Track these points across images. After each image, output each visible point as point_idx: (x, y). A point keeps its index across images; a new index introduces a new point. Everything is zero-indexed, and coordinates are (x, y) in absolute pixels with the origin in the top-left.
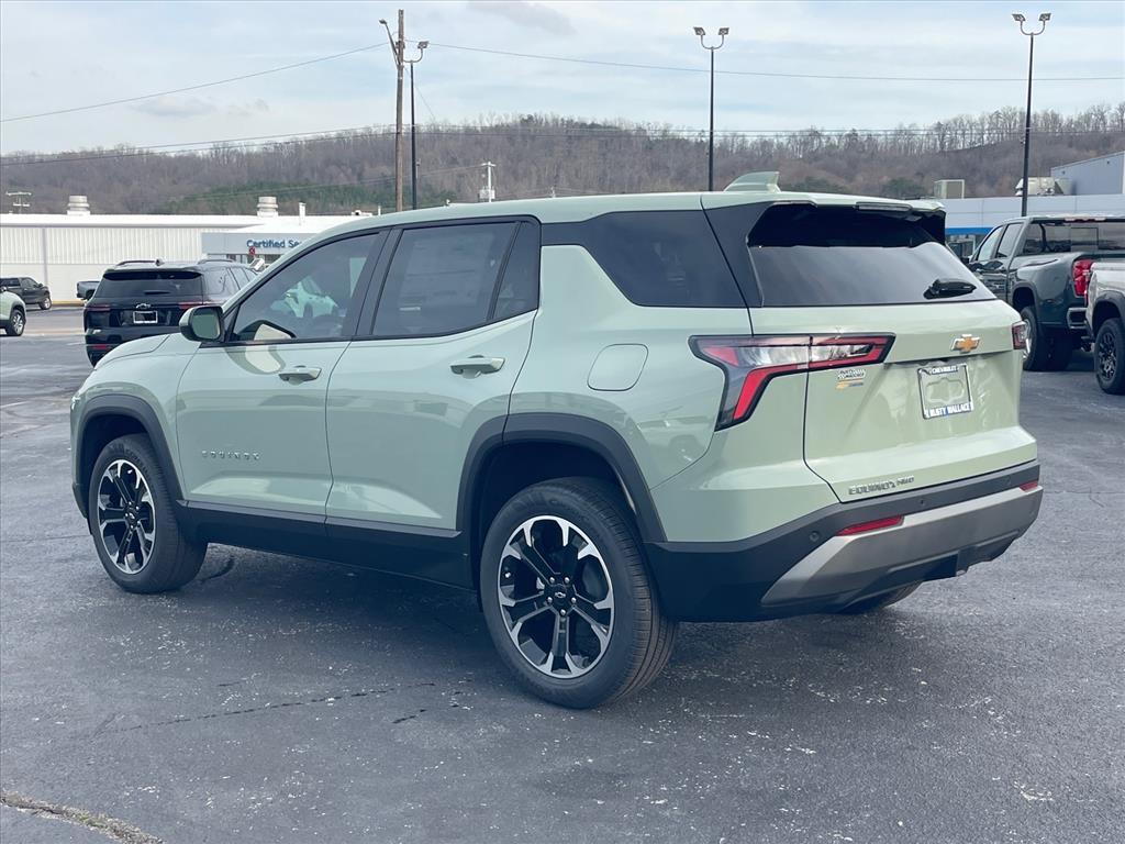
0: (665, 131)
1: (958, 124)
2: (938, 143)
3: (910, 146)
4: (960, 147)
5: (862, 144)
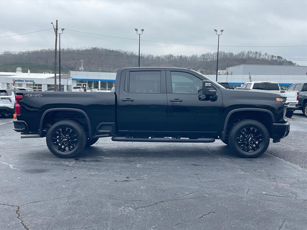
1: (208, 54)
2: (203, 59)
3: (196, 60)
4: (208, 61)
5: (183, 59)
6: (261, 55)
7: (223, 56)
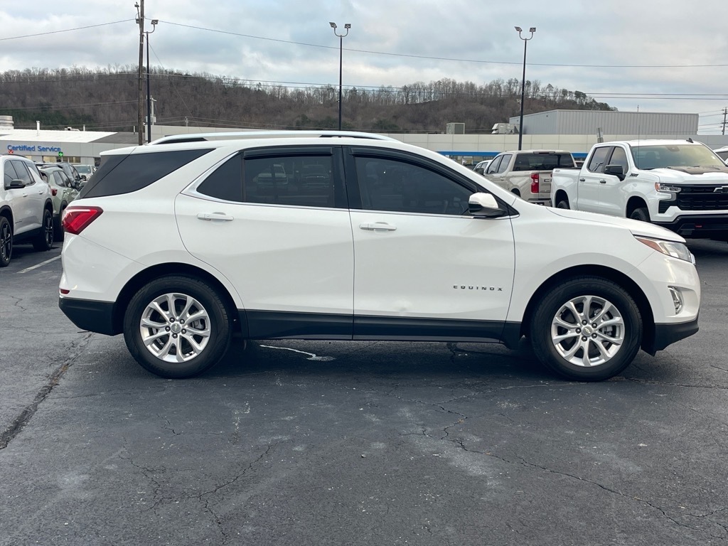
1: (417, 88)
3: (388, 100)
4: (418, 101)
5: (360, 97)
6: (538, 88)
7: (453, 91)
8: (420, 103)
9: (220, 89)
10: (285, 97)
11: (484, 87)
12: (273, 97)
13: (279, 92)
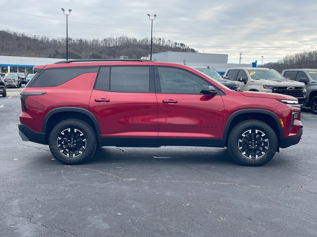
0: (23, 35)
1: (110, 39)
2: (105, 44)
3: (97, 45)
4: (111, 46)
5: (84, 43)
6: (164, 42)
7: (127, 41)
8: (112, 47)
9: (16, 38)
10: (48, 42)
11: (141, 41)
12: (42, 42)
13: (45, 40)
